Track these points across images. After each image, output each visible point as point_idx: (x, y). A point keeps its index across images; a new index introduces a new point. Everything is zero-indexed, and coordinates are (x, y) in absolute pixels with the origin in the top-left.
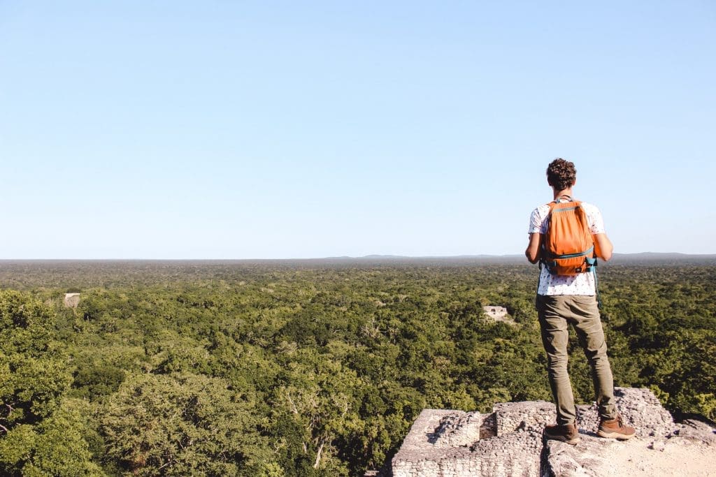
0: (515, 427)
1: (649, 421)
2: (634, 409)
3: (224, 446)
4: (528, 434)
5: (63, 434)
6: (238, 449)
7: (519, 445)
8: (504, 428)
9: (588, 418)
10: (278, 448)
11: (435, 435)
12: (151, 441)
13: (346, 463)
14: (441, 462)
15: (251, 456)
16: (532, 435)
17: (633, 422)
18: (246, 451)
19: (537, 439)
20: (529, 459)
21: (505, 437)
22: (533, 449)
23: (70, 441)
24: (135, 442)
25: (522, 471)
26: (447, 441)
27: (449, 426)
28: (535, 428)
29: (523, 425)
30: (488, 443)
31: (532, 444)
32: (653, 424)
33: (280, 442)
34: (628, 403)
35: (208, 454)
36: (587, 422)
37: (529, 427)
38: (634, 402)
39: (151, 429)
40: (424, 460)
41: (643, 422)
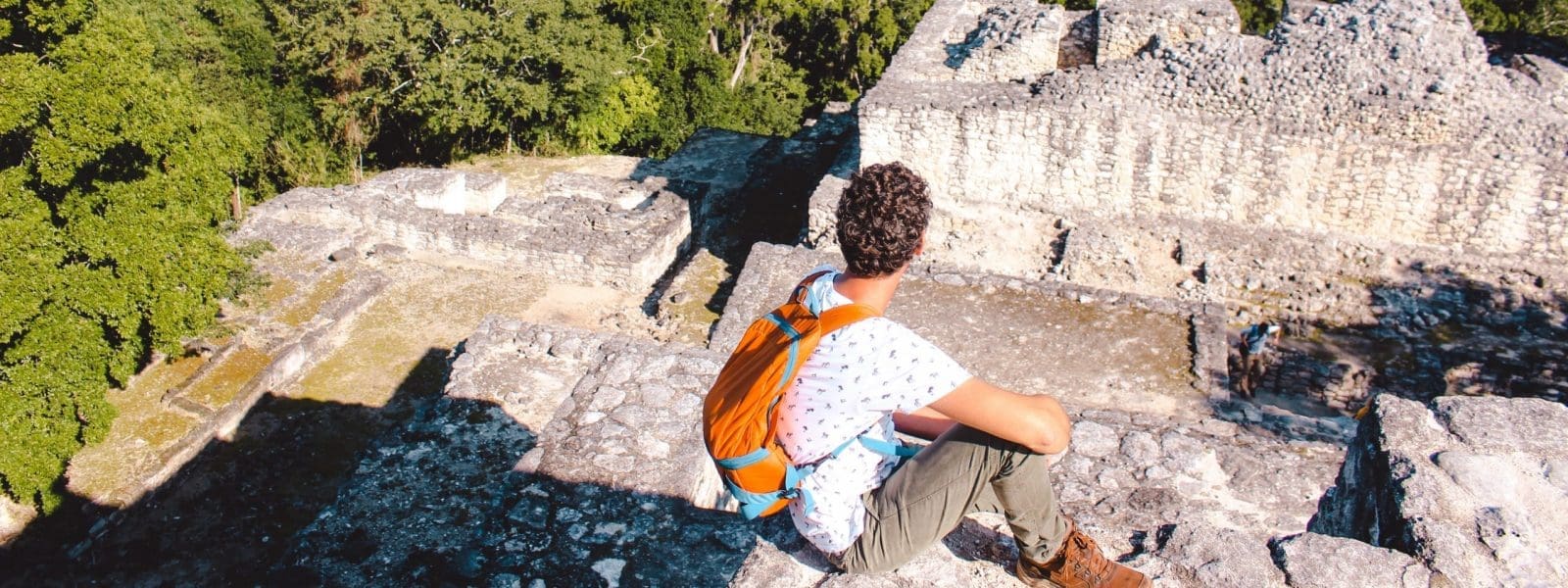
0: (1137, 47)
1: (1433, 58)
2: (1403, 30)
3: (521, 49)
4: (1162, 65)
5: (105, 70)
6: (554, 53)
7: (1137, 88)
8: (1112, 46)
9: (1298, 42)
10: (644, 48)
11: (961, 51)
12: (366, 38)
13: (802, 72)
14: (963, 114)
15: (577, 71)
16: (1168, 69)
17: (1395, 58)
18: (569, 59)
19: (1179, 78)
20: (1155, 121)
21: (1111, 67)
22: (1166, 100)
23: (121, 85)
24: (335, 39)
25: (1136, 143)
26: (984, 66)
27: (994, 33)
28: (1177, 54)
29: (1153, 43)
30: (1071, 79)
31: (1165, 87)
32: (1440, 64)
33: (650, 33)
34: (1394, 16)
35: (490, 62)
36: (1294, 50)
37: (1165, 51)
38: (1409, 15)
39: (367, 12)
40: (928, 108)
41: (1419, 61)
